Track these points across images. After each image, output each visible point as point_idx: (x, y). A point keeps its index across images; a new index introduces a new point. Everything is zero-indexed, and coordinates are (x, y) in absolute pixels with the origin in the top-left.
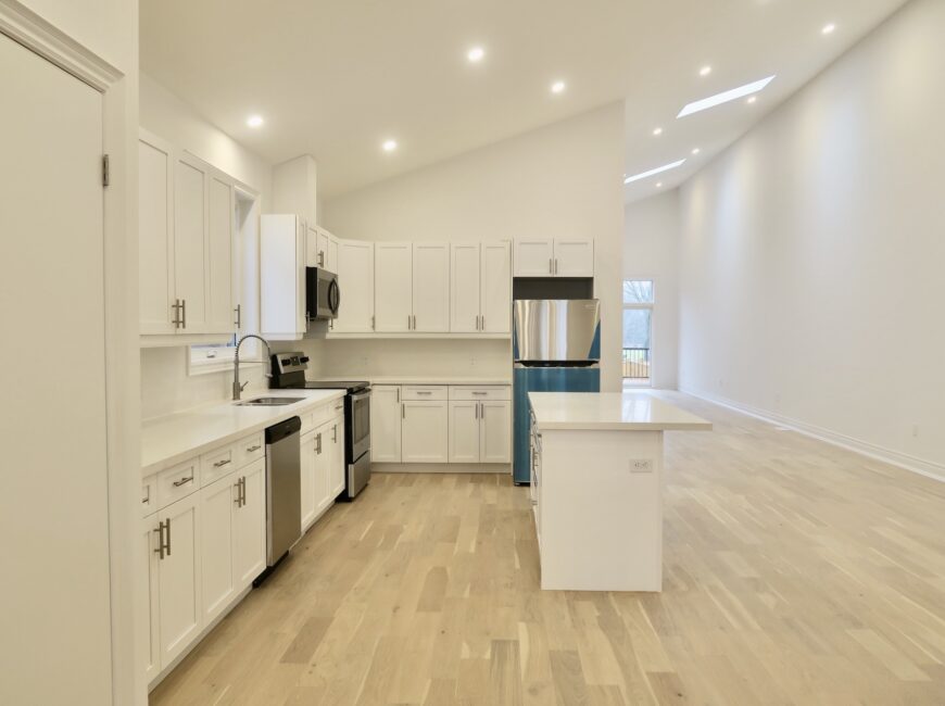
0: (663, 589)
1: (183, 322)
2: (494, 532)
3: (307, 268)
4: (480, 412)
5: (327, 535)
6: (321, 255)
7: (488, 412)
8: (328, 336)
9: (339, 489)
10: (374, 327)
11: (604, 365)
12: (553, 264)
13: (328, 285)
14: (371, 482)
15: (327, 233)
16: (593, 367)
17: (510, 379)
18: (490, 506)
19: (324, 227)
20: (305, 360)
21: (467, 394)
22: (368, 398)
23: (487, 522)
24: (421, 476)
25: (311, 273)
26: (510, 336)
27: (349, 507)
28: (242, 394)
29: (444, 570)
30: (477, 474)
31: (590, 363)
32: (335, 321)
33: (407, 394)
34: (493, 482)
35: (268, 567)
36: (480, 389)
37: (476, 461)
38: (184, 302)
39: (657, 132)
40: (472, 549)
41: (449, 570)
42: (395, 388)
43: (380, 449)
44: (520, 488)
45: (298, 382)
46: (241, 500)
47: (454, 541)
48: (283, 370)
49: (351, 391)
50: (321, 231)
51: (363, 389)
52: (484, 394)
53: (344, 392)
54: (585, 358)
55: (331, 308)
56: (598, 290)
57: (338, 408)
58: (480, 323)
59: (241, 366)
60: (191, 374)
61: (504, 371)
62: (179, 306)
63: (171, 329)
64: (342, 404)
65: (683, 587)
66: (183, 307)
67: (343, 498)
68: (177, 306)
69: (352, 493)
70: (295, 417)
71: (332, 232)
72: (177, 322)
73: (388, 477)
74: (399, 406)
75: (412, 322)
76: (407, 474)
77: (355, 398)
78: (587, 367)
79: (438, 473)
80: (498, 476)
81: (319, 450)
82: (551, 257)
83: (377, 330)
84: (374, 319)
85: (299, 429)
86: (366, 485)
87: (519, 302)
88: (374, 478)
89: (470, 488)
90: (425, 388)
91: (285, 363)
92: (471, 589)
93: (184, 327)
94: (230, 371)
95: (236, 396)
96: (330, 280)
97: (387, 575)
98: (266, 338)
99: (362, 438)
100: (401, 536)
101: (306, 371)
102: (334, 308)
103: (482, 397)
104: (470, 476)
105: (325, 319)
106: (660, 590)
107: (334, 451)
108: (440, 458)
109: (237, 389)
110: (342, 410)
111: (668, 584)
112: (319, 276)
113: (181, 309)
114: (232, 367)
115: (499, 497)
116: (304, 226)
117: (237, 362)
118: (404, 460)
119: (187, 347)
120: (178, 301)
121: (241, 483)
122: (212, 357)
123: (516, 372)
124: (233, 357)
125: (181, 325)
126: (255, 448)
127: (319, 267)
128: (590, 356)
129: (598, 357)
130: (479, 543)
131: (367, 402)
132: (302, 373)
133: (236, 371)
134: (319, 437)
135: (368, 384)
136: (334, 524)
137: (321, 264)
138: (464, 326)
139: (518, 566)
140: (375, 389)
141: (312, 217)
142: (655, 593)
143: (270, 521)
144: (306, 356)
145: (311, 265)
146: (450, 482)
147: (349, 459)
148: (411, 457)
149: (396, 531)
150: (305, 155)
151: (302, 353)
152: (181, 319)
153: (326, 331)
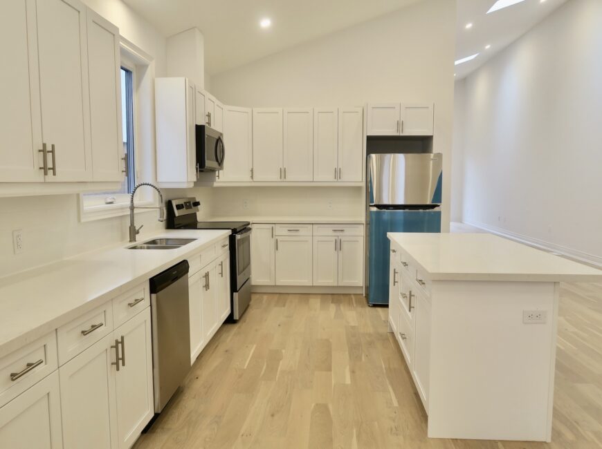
0: (553, 439)
1: (53, 169)
2: (363, 358)
3: (196, 125)
4: (338, 246)
5: (215, 361)
6: (209, 116)
7: (345, 246)
8: (216, 185)
9: (226, 313)
10: (252, 177)
11: (446, 209)
12: (400, 125)
13: (215, 141)
14: (252, 303)
15: (213, 98)
16: (436, 209)
17: (363, 219)
18: (353, 327)
19: (212, 93)
20: (197, 204)
21: (328, 231)
22: (249, 236)
23: (356, 346)
24: (290, 296)
25: (200, 130)
26: (363, 184)
27: (234, 329)
28: (137, 237)
29: (325, 407)
30: (336, 296)
31: (433, 207)
32: (220, 171)
33: (281, 231)
34: (350, 303)
35: (155, 414)
36: (339, 227)
37: (336, 285)
38: (53, 146)
39: (469, 26)
40: (348, 381)
41: (331, 407)
42: (271, 225)
43: (258, 276)
44: (374, 309)
45: (191, 223)
46: (119, 361)
47: (329, 369)
48: (177, 213)
49: (235, 231)
50: (209, 95)
51: (245, 228)
52: (342, 231)
53: (229, 232)
54: (429, 202)
55: (217, 161)
56: (436, 147)
57: (224, 246)
58: (338, 173)
59: (136, 211)
60: (83, 221)
61: (357, 212)
62: (46, 152)
63: (40, 177)
64: (227, 242)
65: (569, 436)
66: (53, 152)
67: (230, 320)
68: (44, 151)
69: (236, 317)
70: (184, 261)
71: (217, 98)
72: (45, 169)
73: (265, 297)
74: (273, 241)
75: (283, 173)
76: (281, 294)
77: (238, 237)
78: (431, 210)
79: (305, 294)
80: (352, 296)
81: (207, 286)
82: (398, 119)
83: (254, 180)
84: (252, 171)
85: (187, 271)
86: (248, 306)
87: (373, 156)
88: (254, 297)
89: (332, 308)
90: (294, 227)
91: (179, 207)
92: (358, 437)
93: (54, 174)
94: (127, 215)
95: (133, 239)
96: (217, 137)
97: (273, 415)
98: (160, 186)
99: (244, 269)
100: (281, 363)
101: (198, 213)
102: (220, 162)
103: (341, 234)
104: (330, 296)
105: (213, 171)
106: (549, 440)
107: (221, 283)
108: (306, 282)
109: (133, 232)
110: (228, 247)
111: (556, 434)
112: (207, 132)
113: (49, 156)
114: (128, 212)
115: (358, 317)
116: (193, 88)
117: (132, 208)
118: (277, 284)
119: (78, 195)
120: (44, 145)
121: (119, 344)
122: (111, 203)
123: (369, 213)
124: (128, 203)
125: (51, 172)
126: (137, 301)
127: (207, 125)
128: (433, 201)
129: (440, 202)
130: (353, 372)
131: (248, 239)
132: (195, 215)
133: (132, 216)
134: (207, 276)
135: (249, 224)
136: (221, 348)
137: (209, 123)
138: (324, 177)
139: (395, 404)
140: (254, 227)
141: (200, 82)
142: (545, 442)
143: (156, 370)
144: (197, 201)
145: (200, 123)
146: (316, 302)
147: (234, 288)
148: (283, 281)
149: (275, 357)
150: (194, 28)
151: (194, 198)
152: (50, 165)
153: (214, 180)
